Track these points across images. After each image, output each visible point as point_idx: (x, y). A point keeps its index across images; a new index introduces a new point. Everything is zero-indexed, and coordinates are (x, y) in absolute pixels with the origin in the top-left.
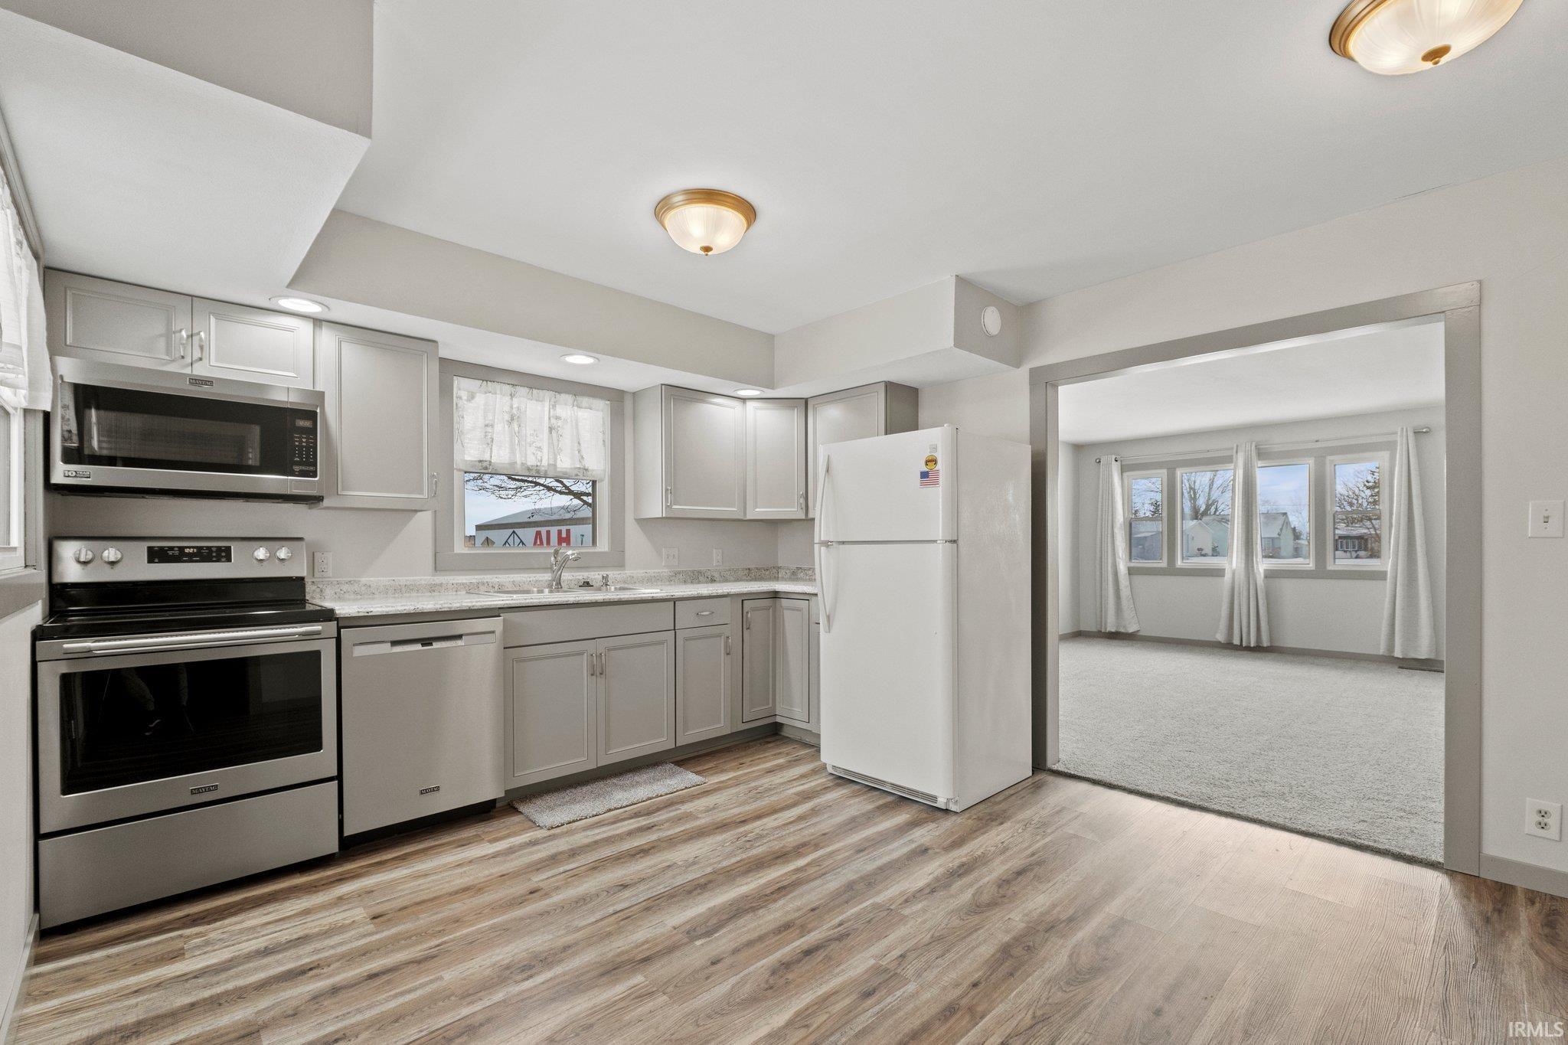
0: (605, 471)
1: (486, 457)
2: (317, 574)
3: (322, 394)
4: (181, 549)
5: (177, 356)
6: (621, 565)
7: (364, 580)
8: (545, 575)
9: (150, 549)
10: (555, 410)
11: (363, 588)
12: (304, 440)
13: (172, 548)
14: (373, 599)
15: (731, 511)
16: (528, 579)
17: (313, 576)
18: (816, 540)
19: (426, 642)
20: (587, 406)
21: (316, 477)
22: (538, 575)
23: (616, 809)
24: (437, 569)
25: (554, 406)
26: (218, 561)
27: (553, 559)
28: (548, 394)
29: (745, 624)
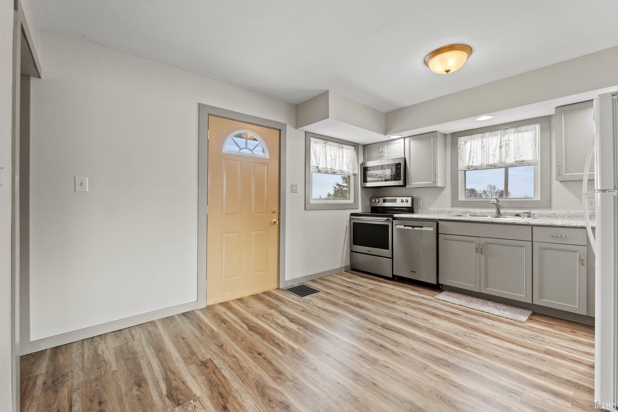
18: (583, 193)
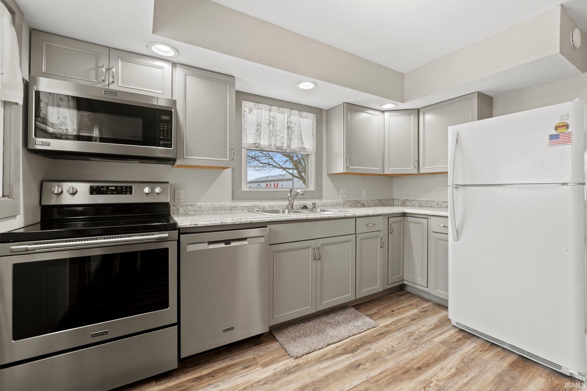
0: (313, 149)
1: (258, 142)
2: (176, 201)
3: (175, 101)
4: (107, 187)
5: (101, 80)
6: (320, 198)
7: (199, 204)
8: (285, 202)
9: (91, 187)
10: (290, 118)
11: (198, 208)
12: (165, 127)
13: (102, 187)
14: (203, 214)
15: (376, 169)
16: (277, 204)
17: (174, 202)
19: (227, 242)
20: (305, 116)
21: (172, 148)
22: (281, 202)
23: (332, 344)
24: (233, 198)
25: (290, 116)
26: (126, 194)
27: (289, 194)
28: (286, 110)
29: (390, 231)
